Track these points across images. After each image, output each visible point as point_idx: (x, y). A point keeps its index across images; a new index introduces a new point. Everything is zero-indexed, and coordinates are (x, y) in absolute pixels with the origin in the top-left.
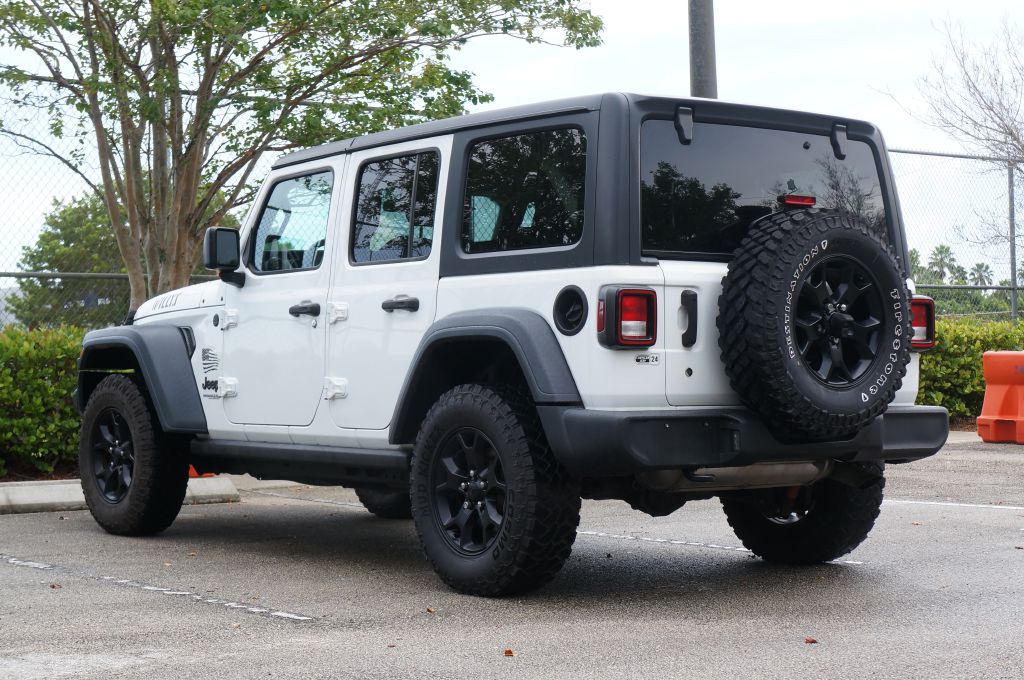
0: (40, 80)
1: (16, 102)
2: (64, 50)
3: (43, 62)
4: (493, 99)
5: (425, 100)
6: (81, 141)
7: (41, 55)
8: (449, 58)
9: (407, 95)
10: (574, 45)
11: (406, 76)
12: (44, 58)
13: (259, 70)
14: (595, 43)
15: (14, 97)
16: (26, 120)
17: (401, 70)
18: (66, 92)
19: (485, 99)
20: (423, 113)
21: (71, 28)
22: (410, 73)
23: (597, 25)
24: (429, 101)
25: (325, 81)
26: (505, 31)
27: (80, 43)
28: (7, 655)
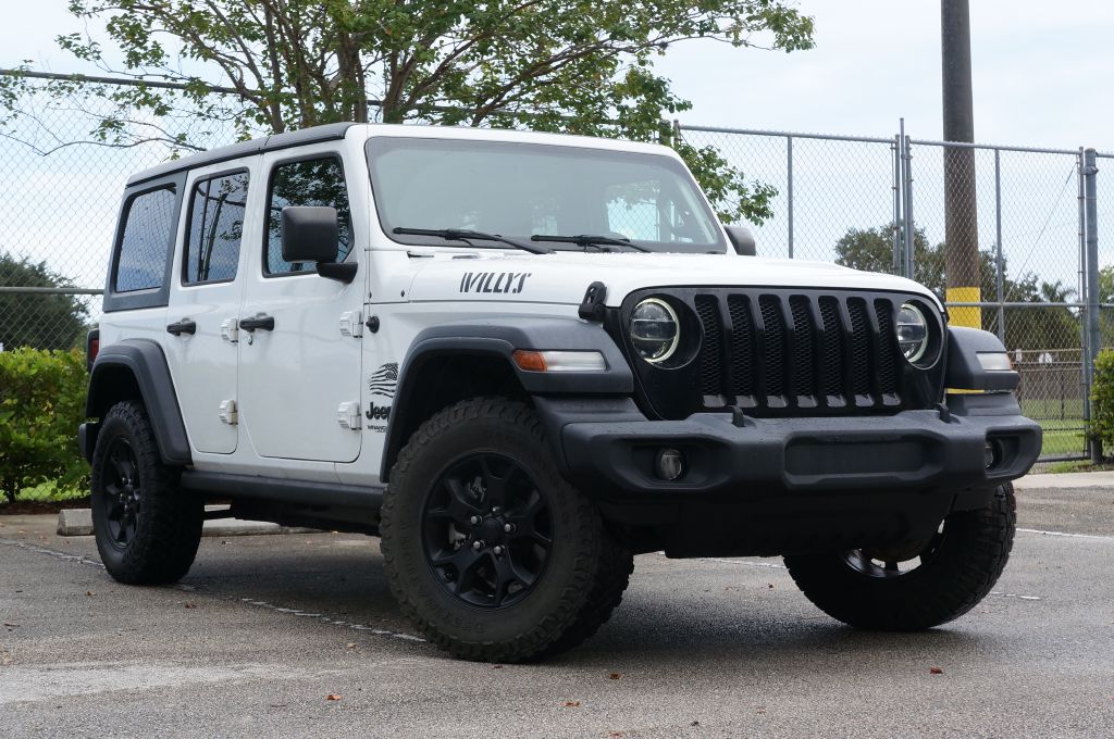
0: (224, 91)
1: (200, 114)
2: (247, 62)
3: (226, 73)
4: (691, 107)
5: (619, 108)
7: (224, 66)
8: (652, 63)
9: (600, 104)
10: (784, 49)
11: (607, 84)
12: (227, 69)
13: (450, 78)
14: (807, 46)
15: (198, 110)
16: (208, 133)
17: (602, 78)
18: (248, 104)
19: (684, 106)
20: (616, 122)
21: (253, 38)
22: (611, 80)
23: (807, 26)
24: (622, 109)
25: (517, 90)
26: (701, 33)
27: (264, 52)
28: (109, 667)
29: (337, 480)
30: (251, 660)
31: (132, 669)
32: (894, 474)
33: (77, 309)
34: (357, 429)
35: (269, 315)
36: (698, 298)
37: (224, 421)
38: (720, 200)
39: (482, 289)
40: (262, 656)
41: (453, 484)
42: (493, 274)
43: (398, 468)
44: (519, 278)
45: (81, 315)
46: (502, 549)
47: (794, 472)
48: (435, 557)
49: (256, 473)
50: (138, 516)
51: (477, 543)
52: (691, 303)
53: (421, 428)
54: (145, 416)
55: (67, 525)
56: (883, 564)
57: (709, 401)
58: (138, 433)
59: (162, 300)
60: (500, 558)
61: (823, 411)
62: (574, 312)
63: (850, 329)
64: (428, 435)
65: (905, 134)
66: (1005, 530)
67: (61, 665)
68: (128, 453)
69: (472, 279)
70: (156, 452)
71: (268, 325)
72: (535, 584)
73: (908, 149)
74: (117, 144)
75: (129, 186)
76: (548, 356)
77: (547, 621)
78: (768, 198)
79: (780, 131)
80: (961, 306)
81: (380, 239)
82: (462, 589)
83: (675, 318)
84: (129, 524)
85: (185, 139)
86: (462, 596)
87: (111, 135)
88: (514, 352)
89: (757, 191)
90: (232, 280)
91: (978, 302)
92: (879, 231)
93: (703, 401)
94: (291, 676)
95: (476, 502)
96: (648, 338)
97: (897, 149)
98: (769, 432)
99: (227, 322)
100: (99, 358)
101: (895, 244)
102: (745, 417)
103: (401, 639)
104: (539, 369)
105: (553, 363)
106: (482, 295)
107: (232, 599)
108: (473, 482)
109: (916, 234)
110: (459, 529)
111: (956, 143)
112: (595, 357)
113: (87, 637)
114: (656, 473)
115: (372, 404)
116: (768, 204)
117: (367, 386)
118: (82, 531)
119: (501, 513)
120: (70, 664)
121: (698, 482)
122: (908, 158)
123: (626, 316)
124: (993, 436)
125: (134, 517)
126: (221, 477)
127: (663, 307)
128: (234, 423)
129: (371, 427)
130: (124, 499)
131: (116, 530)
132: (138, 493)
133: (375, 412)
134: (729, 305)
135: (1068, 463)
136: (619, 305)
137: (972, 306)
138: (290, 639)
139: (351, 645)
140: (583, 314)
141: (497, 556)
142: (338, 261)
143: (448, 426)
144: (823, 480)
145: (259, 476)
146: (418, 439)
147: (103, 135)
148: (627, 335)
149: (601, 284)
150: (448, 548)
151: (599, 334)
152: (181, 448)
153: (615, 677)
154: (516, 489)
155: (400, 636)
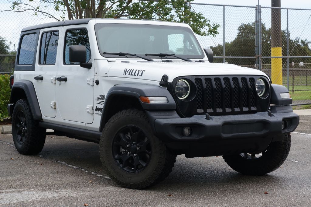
6: (64, 13)
16: (46, 7)
28: (19, 191)
29: (86, 128)
30: (61, 188)
31: (25, 192)
32: (254, 133)
33: (6, 47)
34: (92, 114)
35: (65, 77)
36: (196, 79)
37: (52, 108)
38: (203, 28)
39: (130, 74)
40: (64, 186)
41: (121, 135)
42: (133, 70)
43: (105, 129)
44: (141, 71)
45: (7, 49)
46: (136, 155)
47: (224, 133)
48: (116, 157)
49: (62, 124)
50: (26, 134)
51: (129, 153)
52: (194, 81)
53: (112, 118)
54: (28, 104)
55: (4, 131)
56: (251, 155)
57: (199, 111)
58: (26, 109)
59: (33, 69)
60: (136, 158)
61: (233, 113)
62: (158, 84)
63: (242, 87)
64: (114, 120)
65: (259, 5)
66: (288, 146)
67: (4, 191)
68: (23, 115)
69: (127, 71)
70: (31, 115)
71: (65, 80)
72: (146, 166)
73: (260, 9)
74: (18, 11)
75: (22, 32)
76: (150, 98)
77: (150, 177)
78: (217, 28)
79: (221, 4)
80: (276, 58)
81: (99, 56)
82: (124, 167)
83: (189, 85)
84: (23, 136)
85: (39, 8)
86: (124, 169)
87: (16, 7)
88: (140, 96)
89: (214, 26)
90: (54, 65)
91: (281, 56)
92: (251, 24)
93: (197, 111)
94: (73, 195)
95: (128, 140)
96: (181, 92)
97: (257, 9)
98: (217, 121)
99: (52, 78)
100: (14, 85)
101: (256, 28)
102: (210, 116)
103: (106, 178)
104: (147, 102)
105: (152, 100)
106: (130, 76)
107: (55, 161)
108: (127, 134)
109: (263, 25)
110: (123, 148)
111: (275, 7)
112: (164, 98)
113: (11, 178)
114: (183, 134)
115: (97, 107)
116: (217, 30)
117: (95, 101)
118: (9, 133)
119: (136, 144)
120: (6, 190)
121: (195, 137)
122: (260, 12)
123: (174, 85)
124: (285, 120)
125: (25, 135)
126: (51, 124)
127: (185, 82)
128: (55, 109)
129: (96, 114)
130: (22, 128)
131: (19, 137)
132: (26, 127)
133: (97, 109)
134: (205, 81)
135: (308, 106)
136: (172, 82)
137: (279, 58)
138: (73, 179)
139: (91, 181)
140: (161, 84)
141: (135, 157)
142: (86, 62)
143: (120, 118)
144: (233, 135)
145: (63, 125)
146: (111, 120)
147: (14, 8)
148: (174, 91)
149: (166, 75)
150: (120, 153)
151: (166, 91)
152: (39, 115)
153: (170, 195)
154: (140, 137)
155: (105, 177)
